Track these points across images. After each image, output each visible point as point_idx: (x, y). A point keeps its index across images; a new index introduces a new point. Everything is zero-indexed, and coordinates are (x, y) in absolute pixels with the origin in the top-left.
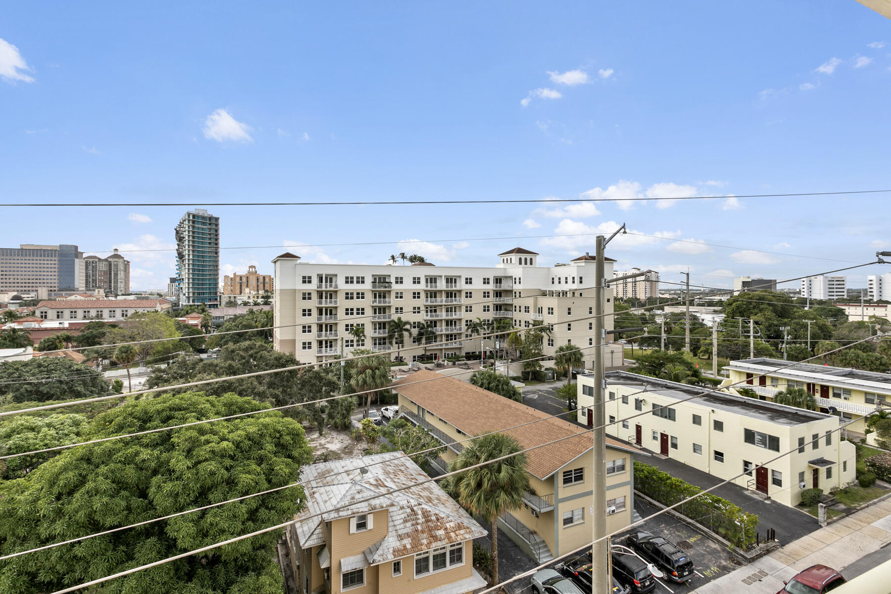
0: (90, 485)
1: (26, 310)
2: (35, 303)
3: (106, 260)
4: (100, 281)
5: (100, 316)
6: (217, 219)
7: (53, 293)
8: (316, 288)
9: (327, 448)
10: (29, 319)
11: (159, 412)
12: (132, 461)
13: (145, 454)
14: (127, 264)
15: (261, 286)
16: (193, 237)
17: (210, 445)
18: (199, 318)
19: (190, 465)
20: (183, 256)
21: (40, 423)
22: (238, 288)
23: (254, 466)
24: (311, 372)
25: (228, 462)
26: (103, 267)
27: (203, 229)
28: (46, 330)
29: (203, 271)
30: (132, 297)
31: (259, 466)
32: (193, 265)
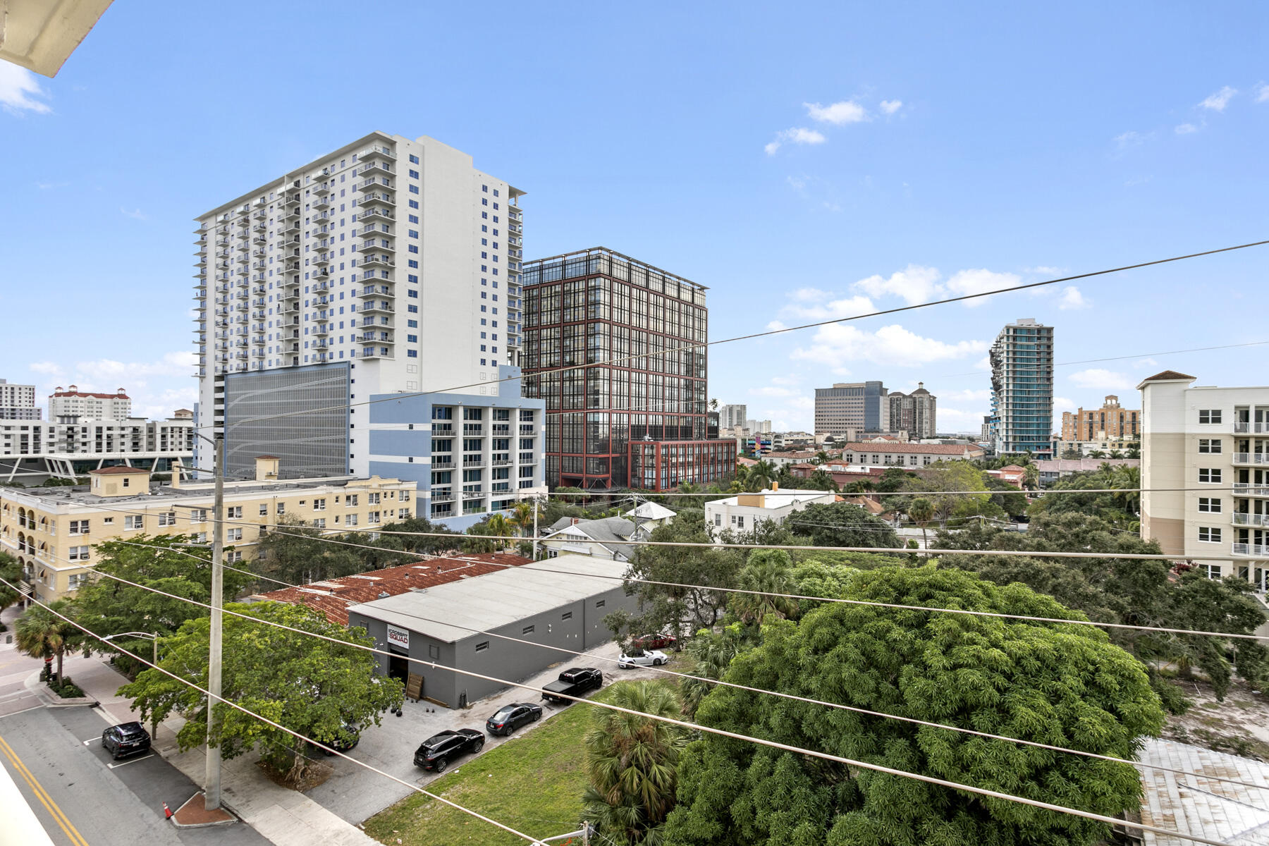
0: (839, 649)
1: (836, 452)
2: (842, 445)
3: (910, 396)
4: (905, 421)
5: (900, 463)
6: (1050, 330)
7: (860, 435)
8: (1233, 432)
9: (1248, 733)
10: (838, 461)
11: (918, 586)
12: (884, 636)
13: (897, 633)
14: (933, 400)
15: (1128, 428)
16: (1014, 360)
17: (975, 647)
18: (1020, 472)
19: (947, 665)
20: (1000, 387)
21: (827, 571)
22: (1086, 430)
23: (1042, 701)
24: (1197, 582)
25: (1000, 680)
26: (907, 405)
27: (1028, 347)
28: (850, 474)
29: (1028, 405)
30: (936, 441)
31: (1053, 704)
32: (1014, 398)
